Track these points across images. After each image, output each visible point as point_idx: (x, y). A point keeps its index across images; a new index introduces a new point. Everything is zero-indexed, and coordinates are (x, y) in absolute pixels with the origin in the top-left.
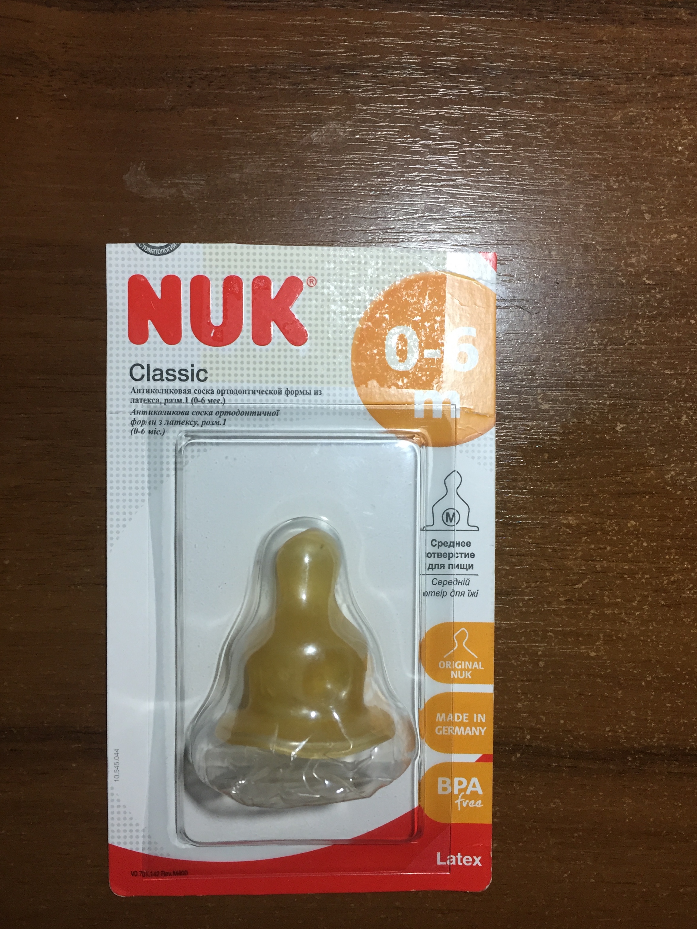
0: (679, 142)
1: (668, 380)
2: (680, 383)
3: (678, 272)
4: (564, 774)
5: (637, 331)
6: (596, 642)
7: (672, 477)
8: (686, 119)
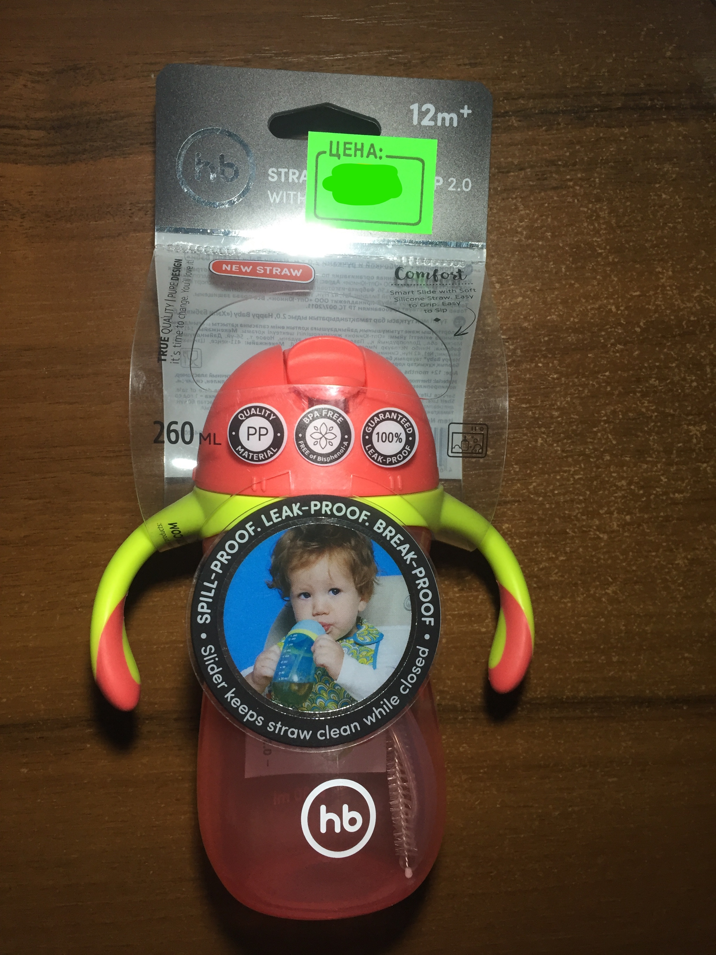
0: (518, 224)
1: (525, 412)
2: (534, 413)
3: (525, 327)
4: (469, 725)
5: (497, 376)
6: (485, 620)
7: (534, 487)
8: (522, 206)
